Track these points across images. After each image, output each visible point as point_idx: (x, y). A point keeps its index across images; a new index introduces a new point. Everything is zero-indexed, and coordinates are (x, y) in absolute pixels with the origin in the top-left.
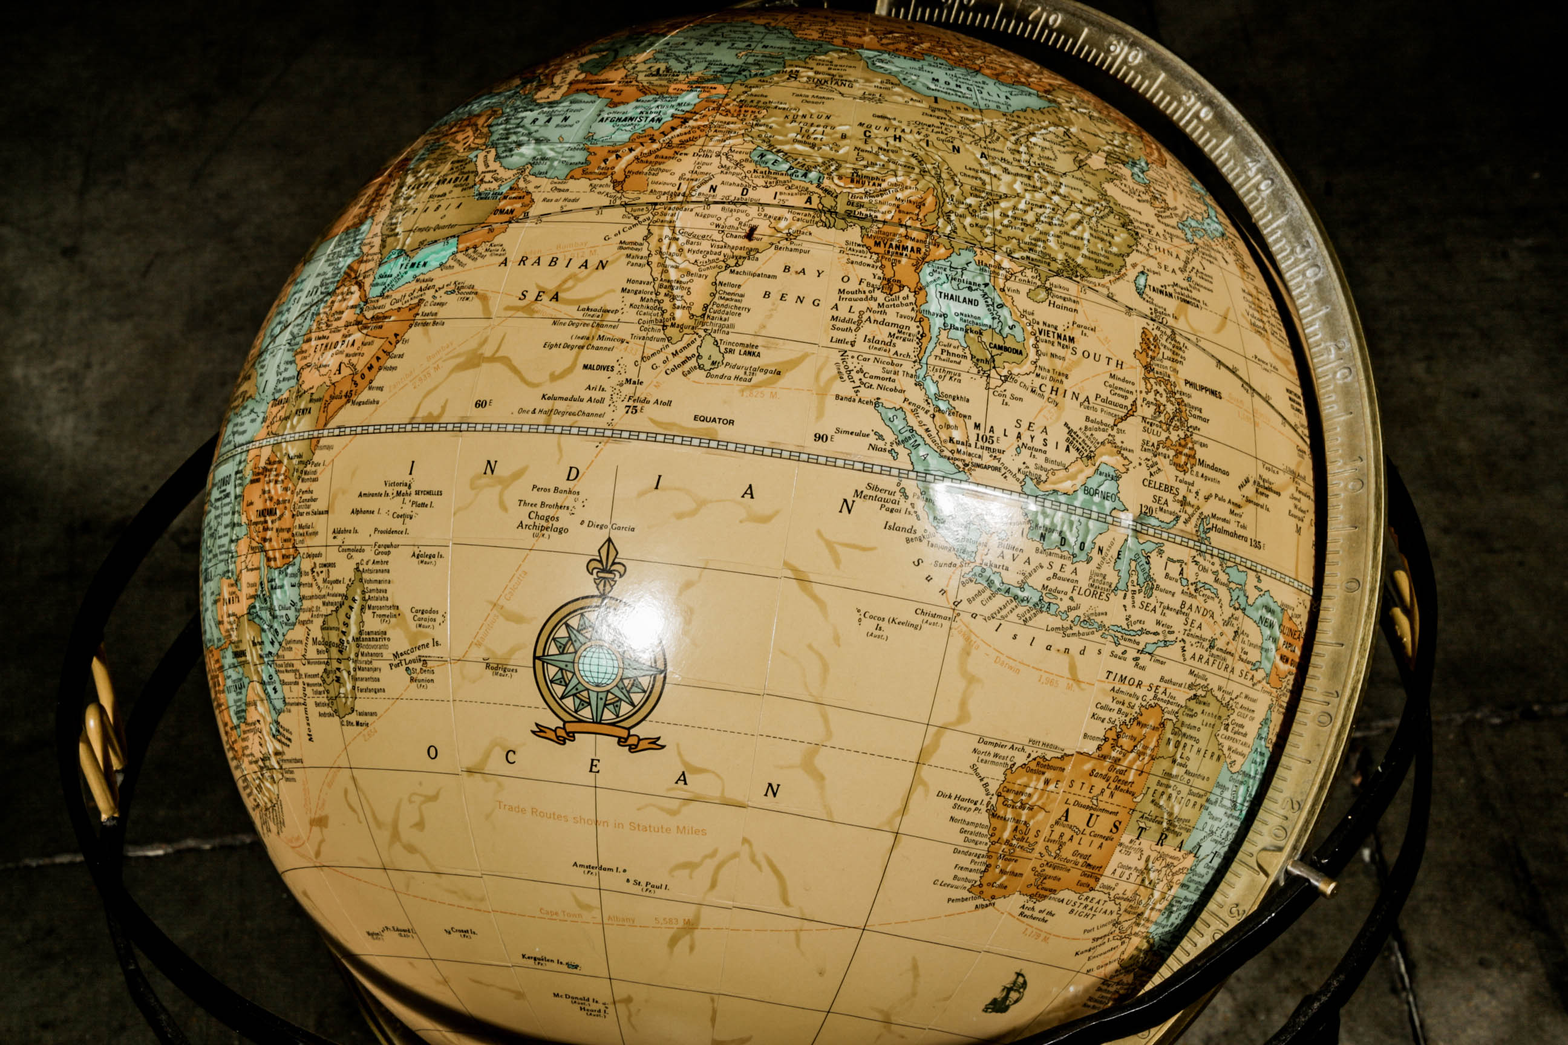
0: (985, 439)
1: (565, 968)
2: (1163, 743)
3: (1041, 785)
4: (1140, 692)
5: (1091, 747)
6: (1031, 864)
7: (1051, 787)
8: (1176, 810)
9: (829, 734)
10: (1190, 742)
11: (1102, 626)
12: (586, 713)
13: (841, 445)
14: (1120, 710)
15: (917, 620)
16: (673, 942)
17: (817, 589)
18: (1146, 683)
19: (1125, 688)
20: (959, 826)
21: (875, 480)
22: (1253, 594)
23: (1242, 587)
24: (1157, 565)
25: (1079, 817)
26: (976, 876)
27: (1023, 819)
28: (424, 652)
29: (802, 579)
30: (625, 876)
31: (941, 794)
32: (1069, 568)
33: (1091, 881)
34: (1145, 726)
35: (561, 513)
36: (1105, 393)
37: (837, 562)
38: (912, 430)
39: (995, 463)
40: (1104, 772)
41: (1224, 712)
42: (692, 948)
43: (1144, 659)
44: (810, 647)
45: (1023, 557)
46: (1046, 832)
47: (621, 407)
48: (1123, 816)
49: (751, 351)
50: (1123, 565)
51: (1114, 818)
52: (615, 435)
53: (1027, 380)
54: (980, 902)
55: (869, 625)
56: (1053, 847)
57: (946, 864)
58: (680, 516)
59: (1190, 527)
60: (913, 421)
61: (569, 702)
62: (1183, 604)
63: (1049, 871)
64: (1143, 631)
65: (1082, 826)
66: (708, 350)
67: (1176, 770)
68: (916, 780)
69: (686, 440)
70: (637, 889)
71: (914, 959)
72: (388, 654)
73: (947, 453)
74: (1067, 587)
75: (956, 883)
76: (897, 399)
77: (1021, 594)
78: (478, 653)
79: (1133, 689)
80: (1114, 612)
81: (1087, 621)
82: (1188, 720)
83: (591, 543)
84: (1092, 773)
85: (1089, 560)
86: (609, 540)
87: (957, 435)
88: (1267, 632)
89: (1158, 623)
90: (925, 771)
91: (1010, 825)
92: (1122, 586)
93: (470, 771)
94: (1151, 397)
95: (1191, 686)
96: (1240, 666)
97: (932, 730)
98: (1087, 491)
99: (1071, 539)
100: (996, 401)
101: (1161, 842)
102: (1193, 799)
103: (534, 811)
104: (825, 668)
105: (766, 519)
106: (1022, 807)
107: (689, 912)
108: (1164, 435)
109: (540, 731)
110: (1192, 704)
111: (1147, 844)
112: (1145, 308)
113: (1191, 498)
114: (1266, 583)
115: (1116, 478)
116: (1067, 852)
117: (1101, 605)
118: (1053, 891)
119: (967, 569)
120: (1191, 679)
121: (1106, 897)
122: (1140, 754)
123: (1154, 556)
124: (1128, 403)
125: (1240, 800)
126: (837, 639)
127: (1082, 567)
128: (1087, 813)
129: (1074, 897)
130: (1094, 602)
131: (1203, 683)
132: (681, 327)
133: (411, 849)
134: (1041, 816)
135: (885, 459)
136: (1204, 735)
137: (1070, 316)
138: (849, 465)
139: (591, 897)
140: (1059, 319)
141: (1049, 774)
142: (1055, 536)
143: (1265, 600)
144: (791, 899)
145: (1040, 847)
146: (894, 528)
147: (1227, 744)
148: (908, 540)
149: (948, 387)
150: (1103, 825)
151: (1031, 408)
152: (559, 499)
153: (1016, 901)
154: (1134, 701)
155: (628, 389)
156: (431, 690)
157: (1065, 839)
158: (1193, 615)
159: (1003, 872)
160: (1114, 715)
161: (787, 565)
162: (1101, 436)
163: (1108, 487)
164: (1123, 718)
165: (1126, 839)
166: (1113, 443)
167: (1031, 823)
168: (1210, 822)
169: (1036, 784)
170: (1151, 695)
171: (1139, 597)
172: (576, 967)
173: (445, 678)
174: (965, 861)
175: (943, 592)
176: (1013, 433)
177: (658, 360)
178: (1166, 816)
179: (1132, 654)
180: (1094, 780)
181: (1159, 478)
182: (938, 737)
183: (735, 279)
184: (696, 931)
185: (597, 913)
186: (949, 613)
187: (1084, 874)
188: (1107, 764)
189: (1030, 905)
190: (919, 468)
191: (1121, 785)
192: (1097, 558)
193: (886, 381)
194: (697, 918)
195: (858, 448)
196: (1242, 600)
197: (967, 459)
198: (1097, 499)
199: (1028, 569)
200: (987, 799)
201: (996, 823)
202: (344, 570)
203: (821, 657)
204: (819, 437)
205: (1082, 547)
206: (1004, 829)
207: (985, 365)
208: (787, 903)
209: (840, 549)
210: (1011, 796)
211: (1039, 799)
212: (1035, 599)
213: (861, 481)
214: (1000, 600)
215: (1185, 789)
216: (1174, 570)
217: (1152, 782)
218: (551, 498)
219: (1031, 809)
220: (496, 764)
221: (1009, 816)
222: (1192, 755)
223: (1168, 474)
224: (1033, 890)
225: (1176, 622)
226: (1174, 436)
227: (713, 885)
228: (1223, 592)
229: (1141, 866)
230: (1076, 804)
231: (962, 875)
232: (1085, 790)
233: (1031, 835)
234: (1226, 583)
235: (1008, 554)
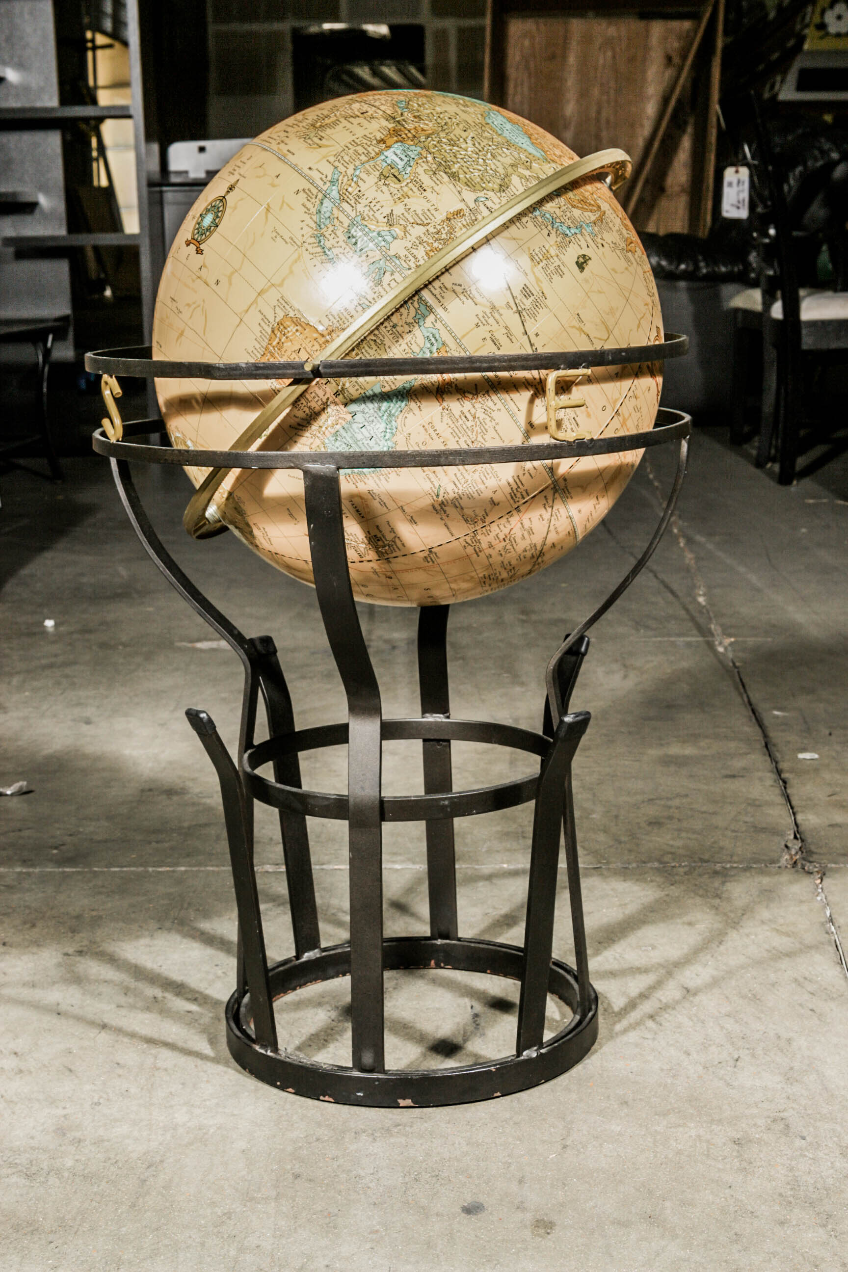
0: (358, 196)
3: (294, 330)
5: (321, 328)
7: (298, 334)
9: (241, 268)
12: (196, 236)
13: (313, 173)
14: (338, 321)
15: (288, 240)
16: (177, 340)
17: (270, 215)
20: (260, 329)
21: (312, 188)
22: (430, 325)
23: (424, 317)
25: (303, 355)
26: (259, 356)
27: (283, 340)
29: (268, 209)
30: (176, 305)
31: (260, 311)
32: (351, 254)
36: (419, 212)
37: (281, 208)
38: (338, 180)
39: (354, 205)
40: (321, 343)
42: (180, 344)
43: (359, 308)
44: (254, 234)
45: (337, 240)
46: (289, 353)
49: (321, 139)
50: (373, 267)
53: (393, 190)
60: (341, 178)
61: (196, 231)
66: (313, 134)
68: (255, 302)
69: (280, 156)
70: (176, 311)
73: (341, 193)
75: (252, 354)
76: (344, 170)
77: (327, 252)
79: (348, 317)
83: (234, 180)
84: (315, 339)
85: (360, 256)
86: (238, 180)
87: (350, 189)
88: (429, 345)
89: (374, 299)
90: (260, 298)
91: (277, 340)
92: (367, 274)
94: (439, 227)
96: (404, 347)
97: (269, 284)
98: (379, 234)
99: (359, 245)
100: (375, 188)
101: (335, 394)
102: (357, 387)
104: (254, 243)
105: (274, 186)
106: (284, 335)
107: (182, 326)
109: (186, 241)
111: (328, 390)
112: (473, 206)
114: (439, 325)
115: (395, 238)
119: (316, 233)
123: (387, 274)
124: (426, 222)
126: (263, 235)
127: (356, 257)
128: (307, 356)
131: (381, 338)
132: (315, 127)
134: (289, 344)
135: (320, 183)
137: (434, 185)
138: (310, 180)
140: (428, 183)
141: (299, 328)
142: (354, 240)
143: (434, 331)
145: (285, 358)
146: (304, 206)
148: (305, 212)
149: (363, 176)
151: (385, 198)
154: (346, 321)
155: (284, 138)
160: (335, 321)
161: (268, 203)
162: (402, 222)
163: (389, 239)
164: (338, 325)
166: (405, 228)
167: (285, 345)
169: (292, 328)
171: (372, 284)
174: (258, 346)
175: (303, 236)
176: (370, 200)
177: (299, 133)
178: (341, 384)
179: (355, 302)
180: (316, 343)
181: (414, 251)
182: (270, 287)
184: (183, 337)
186: (299, 244)
188: (323, 339)
190: (329, 192)
192: (364, 258)
193: (347, 163)
194: (184, 329)
195: (318, 177)
196: (420, 321)
197: (346, 198)
198: (380, 239)
199: (336, 245)
200: (273, 323)
201: (273, 336)
203: (255, 238)
204: (310, 169)
205: (361, 250)
206: (274, 341)
207: (383, 176)
209: (285, 205)
210: (282, 327)
211: (292, 336)
212: (331, 257)
213: (307, 186)
214: (319, 250)
219: (287, 338)
221: (278, 335)
226: (436, 245)
227: (191, 317)
228: (412, 310)
229: (324, 400)
230: (305, 348)
231: (255, 352)
232: (310, 345)
233: (283, 350)
234: (417, 310)
235: (333, 235)
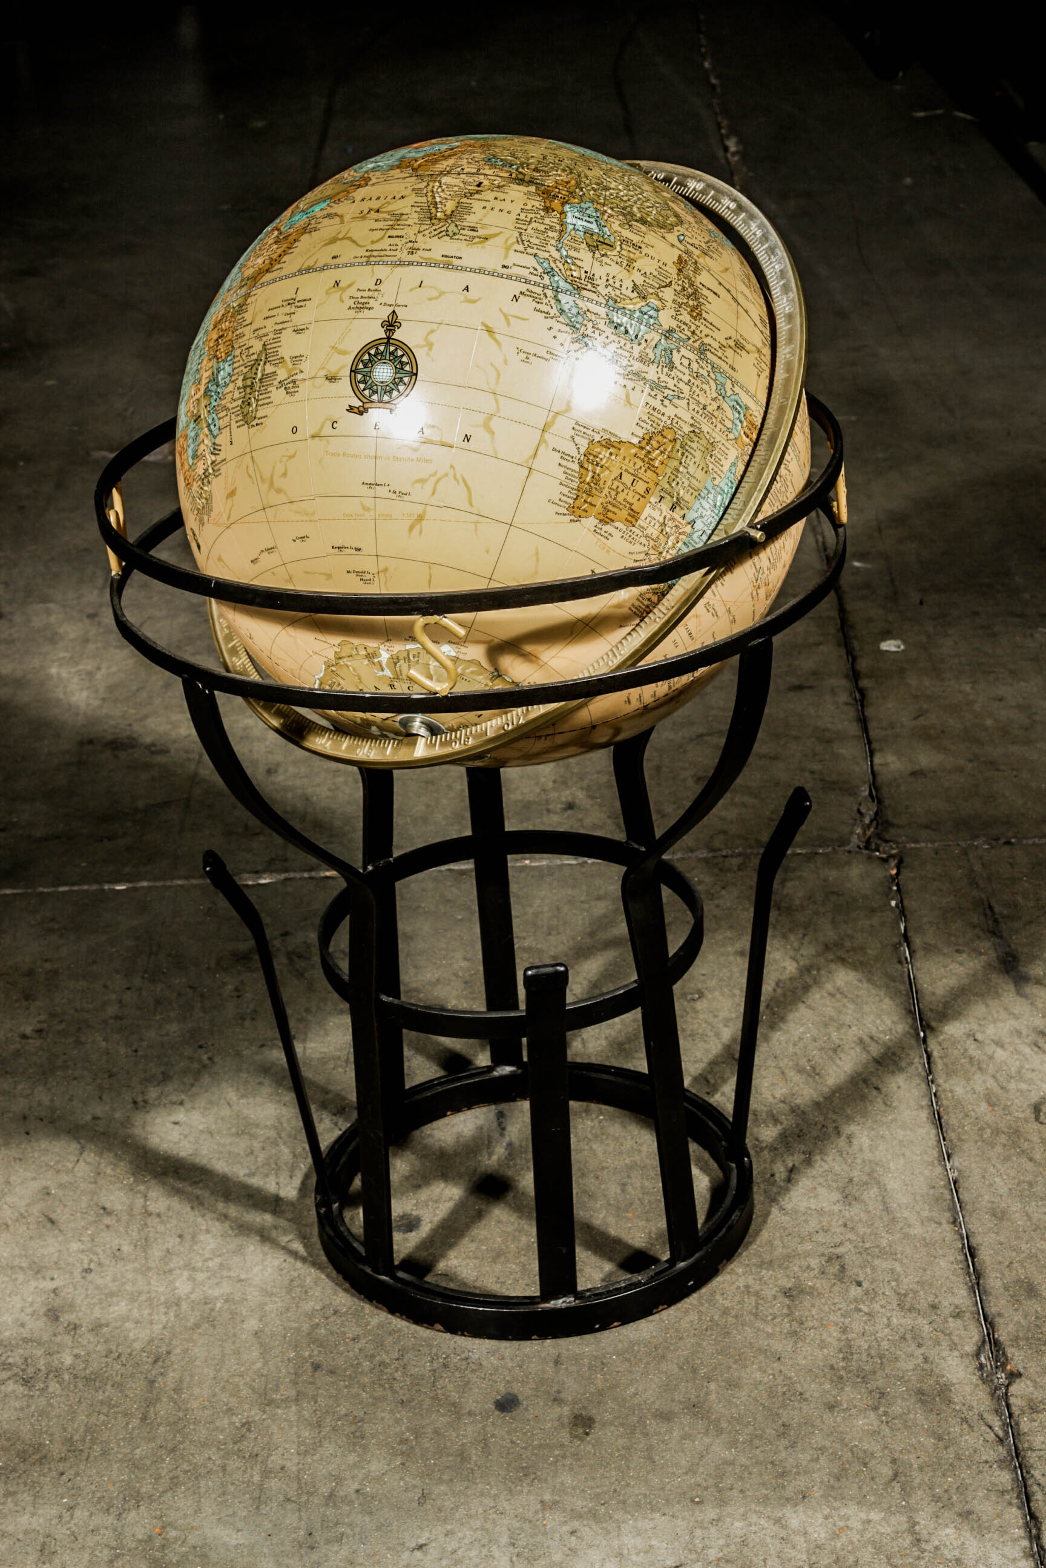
0: (589, 278)
1: (354, 552)
2: (675, 450)
3: (607, 455)
4: (664, 419)
5: (635, 441)
6: (601, 500)
7: (613, 457)
8: (682, 492)
9: (498, 409)
10: (690, 456)
11: (644, 378)
12: (375, 397)
13: (515, 271)
14: (652, 425)
15: (548, 356)
16: (411, 529)
17: (497, 336)
18: (667, 414)
19: (655, 414)
20: (563, 469)
21: (531, 287)
22: (729, 393)
23: (723, 385)
24: (676, 358)
25: (627, 479)
26: (571, 501)
27: (598, 472)
28: (295, 377)
29: (490, 331)
30: (388, 488)
31: (554, 449)
32: (629, 345)
33: (633, 520)
34: (665, 437)
35: (371, 301)
36: (656, 273)
37: (509, 324)
38: (552, 269)
39: (594, 290)
40: (642, 457)
41: (709, 446)
42: (421, 533)
43: (666, 402)
44: (492, 364)
46: (609, 483)
47: (406, 252)
48: (651, 485)
49: (473, 229)
50: (658, 351)
51: (646, 485)
52: (401, 264)
53: (615, 258)
54: (572, 517)
55: (523, 356)
56: (613, 493)
57: (555, 490)
58: (431, 299)
59: (697, 345)
60: (553, 265)
61: (367, 392)
62: (689, 381)
63: (610, 507)
64: (666, 387)
65: (629, 485)
66: (452, 228)
67: (681, 469)
68: (542, 440)
69: (437, 265)
70: (394, 496)
71: (537, 548)
72: (276, 383)
73: (569, 281)
74: (628, 354)
75: (561, 503)
76: (546, 255)
78: (323, 373)
79: (660, 416)
80: (652, 373)
81: (637, 374)
82: (689, 443)
83: (385, 313)
84: (635, 455)
85: (639, 344)
86: (394, 312)
87: (575, 274)
88: (737, 415)
89: (675, 386)
90: (547, 435)
91: (590, 474)
92: (656, 361)
93: (313, 437)
94: (680, 282)
95: (692, 425)
96: (719, 426)
97: (552, 414)
98: (641, 312)
99: (631, 332)
100: (598, 264)
101: (673, 508)
102: (691, 491)
103: (344, 454)
104: (499, 375)
105: (474, 302)
106: (597, 465)
107: (419, 509)
108: (685, 301)
109: (351, 409)
110: (692, 435)
111: (665, 506)
112: (683, 248)
113: (697, 332)
114: (737, 389)
115: (658, 311)
116: (620, 498)
117: (645, 368)
118: (612, 521)
119: (575, 336)
120: (692, 421)
121: (641, 534)
122: (662, 452)
123: (675, 352)
124: (668, 281)
125: (718, 504)
126: (505, 362)
127: (635, 346)
128: (632, 478)
129: (624, 528)
130: (641, 365)
131: (699, 426)
132: (439, 219)
133: (279, 491)
134: (607, 472)
135: (538, 279)
136: (698, 454)
137: (641, 239)
138: (518, 279)
139: (369, 503)
140: (636, 239)
141: (612, 450)
142: (622, 328)
143: (736, 397)
144: (473, 503)
145: (606, 491)
146: (539, 311)
147: (711, 466)
148: (545, 318)
149: (572, 253)
150: (641, 487)
151: (615, 269)
152: (370, 294)
153: (591, 522)
154: (660, 422)
155: (410, 245)
156: (297, 396)
157: (620, 490)
158: (694, 388)
159: (585, 501)
160: (649, 427)
161: (483, 324)
162: (651, 291)
163: (652, 313)
164: (654, 430)
165: (653, 500)
166: (657, 295)
167: (602, 475)
168: (701, 509)
169: (604, 453)
170: (669, 422)
171: (666, 370)
172: (359, 550)
173: (304, 389)
174: (566, 491)
175: (562, 345)
176: (604, 278)
177: (426, 232)
178: (676, 494)
179: (660, 397)
180: (637, 460)
181: (680, 317)
182: (554, 418)
183: (469, 201)
184: (424, 522)
185: (372, 512)
186: (564, 356)
187: (629, 515)
188: (644, 452)
189: (600, 526)
190: (554, 285)
191: (651, 467)
192: (644, 344)
193: (542, 246)
194: (425, 512)
195: (525, 273)
196: (723, 391)
197: (579, 285)
198: (646, 317)
199: (607, 341)
200: (579, 456)
201: (583, 471)
202: (258, 346)
203: (496, 370)
204: (504, 267)
205: (636, 336)
206: (587, 476)
207: (593, 248)
208: (471, 505)
209: (511, 318)
210: (591, 458)
211: (607, 462)
212: (610, 357)
213: (524, 287)
215: (686, 483)
216: (686, 362)
217: (668, 471)
218: (366, 294)
219: (602, 467)
220: (328, 430)
221: (590, 468)
222: (691, 464)
223: (686, 317)
224: (601, 517)
225: (686, 389)
226: (691, 303)
227: (433, 493)
228: (712, 383)
229: (661, 520)
230: (626, 470)
231: (564, 498)
232: (631, 464)
233: (601, 482)
234: (715, 380)
235: (597, 332)
